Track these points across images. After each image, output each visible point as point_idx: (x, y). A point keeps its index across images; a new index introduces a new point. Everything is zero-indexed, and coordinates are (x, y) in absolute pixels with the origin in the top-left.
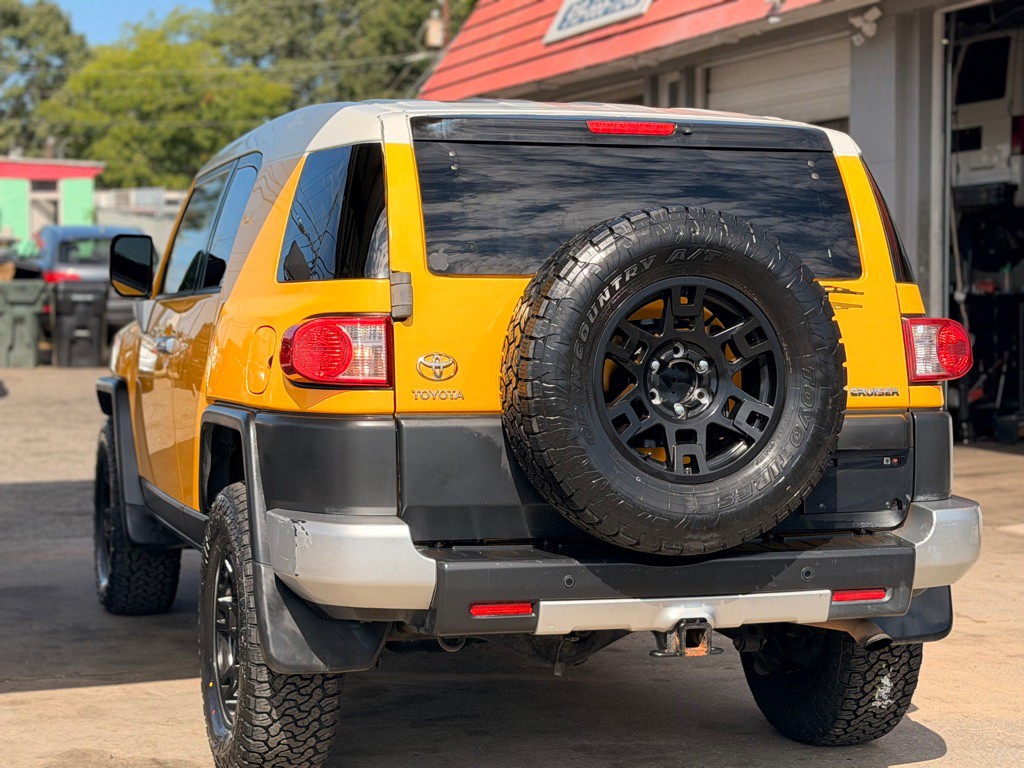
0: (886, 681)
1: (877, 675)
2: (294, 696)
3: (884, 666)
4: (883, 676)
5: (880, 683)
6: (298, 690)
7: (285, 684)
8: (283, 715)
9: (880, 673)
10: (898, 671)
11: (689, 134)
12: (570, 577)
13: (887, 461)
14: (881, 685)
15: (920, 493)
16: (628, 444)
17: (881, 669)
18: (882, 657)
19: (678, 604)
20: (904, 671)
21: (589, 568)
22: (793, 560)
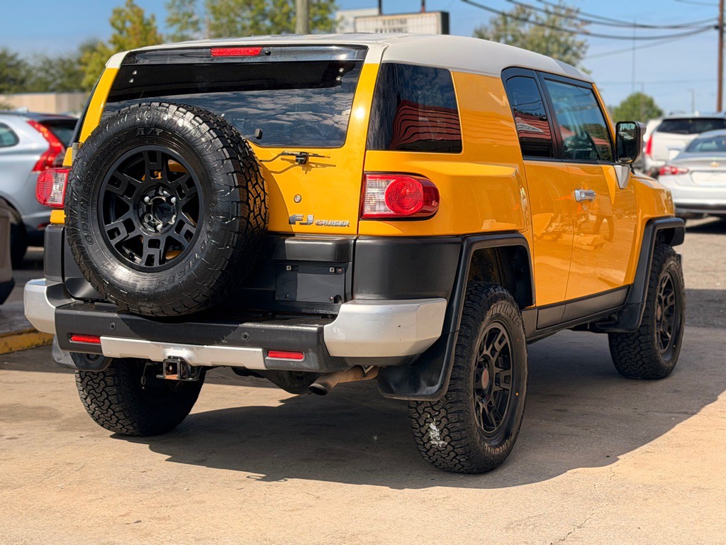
0: (433, 426)
1: (425, 422)
2: (90, 383)
3: (429, 416)
4: (430, 423)
5: (429, 428)
6: (92, 380)
7: (86, 376)
8: (89, 393)
9: (427, 421)
10: (440, 422)
11: (269, 54)
12: (114, 324)
13: (332, 270)
14: (432, 430)
15: (357, 293)
16: (116, 245)
17: (427, 418)
18: (426, 410)
19: (170, 347)
20: (444, 421)
21: (123, 319)
22: (237, 328)
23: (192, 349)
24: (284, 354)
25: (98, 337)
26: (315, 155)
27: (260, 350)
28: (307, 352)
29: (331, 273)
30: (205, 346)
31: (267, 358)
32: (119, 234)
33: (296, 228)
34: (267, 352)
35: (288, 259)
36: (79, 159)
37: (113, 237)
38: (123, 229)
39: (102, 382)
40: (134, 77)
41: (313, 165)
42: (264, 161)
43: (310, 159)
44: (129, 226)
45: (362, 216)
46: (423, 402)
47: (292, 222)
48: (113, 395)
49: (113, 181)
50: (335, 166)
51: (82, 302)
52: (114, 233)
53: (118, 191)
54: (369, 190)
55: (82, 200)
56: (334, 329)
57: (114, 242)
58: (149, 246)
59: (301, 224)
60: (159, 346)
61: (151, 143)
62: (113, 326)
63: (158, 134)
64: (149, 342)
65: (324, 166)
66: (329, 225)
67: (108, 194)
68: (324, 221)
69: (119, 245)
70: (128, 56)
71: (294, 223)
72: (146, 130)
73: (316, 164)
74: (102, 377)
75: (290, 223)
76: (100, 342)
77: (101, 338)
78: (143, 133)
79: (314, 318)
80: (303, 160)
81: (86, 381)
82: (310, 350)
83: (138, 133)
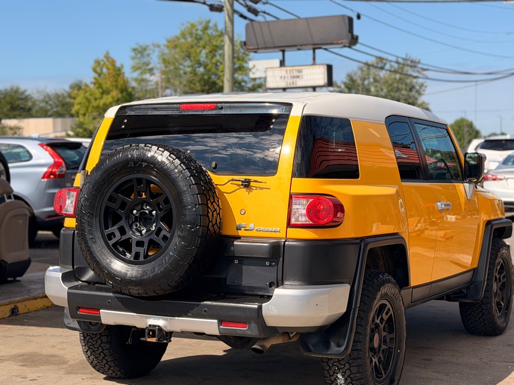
0: (340, 376)
1: (334, 373)
2: (90, 340)
3: (337, 369)
4: (338, 373)
5: (337, 377)
6: (92, 338)
7: (87, 335)
8: (89, 348)
9: (335, 372)
10: (345, 373)
11: (222, 108)
12: (110, 301)
13: (267, 263)
14: (339, 378)
15: (286, 280)
16: (112, 245)
17: (336, 370)
18: (335, 364)
19: (150, 318)
20: (348, 372)
21: (116, 297)
22: (199, 305)
23: (166, 320)
24: (233, 324)
25: (99, 310)
26: (255, 181)
27: (216, 321)
28: (250, 323)
29: (267, 266)
30: (176, 318)
31: (221, 327)
32: (115, 236)
33: (241, 233)
34: (220, 323)
35: (236, 255)
36: (87, 183)
37: (110, 239)
38: (118, 234)
39: (99, 340)
40: (125, 124)
41: (254, 188)
42: (219, 185)
43: (252, 184)
44: (122, 231)
45: (289, 225)
46: (332, 358)
47: (238, 229)
48: (107, 349)
49: (111, 199)
50: (270, 189)
51: (87, 284)
52: (111, 236)
53: (114, 206)
54: (294, 207)
55: (89, 213)
56: (270, 306)
57: (111, 243)
58: (136, 246)
59: (245, 230)
60: (142, 317)
61: (139, 172)
62: (109, 302)
63: (144, 166)
64: (135, 314)
65: (261, 188)
66: (266, 231)
67: (107, 208)
68: (262, 228)
69: (114, 245)
70: (121, 109)
71: (240, 230)
72: (135, 163)
73: (256, 187)
74: (99, 337)
75: (237, 229)
76: (99, 314)
77: (101, 311)
78: (133, 166)
79: (254, 298)
80: (247, 185)
81: (87, 339)
82: (252, 322)
83: (129, 166)
